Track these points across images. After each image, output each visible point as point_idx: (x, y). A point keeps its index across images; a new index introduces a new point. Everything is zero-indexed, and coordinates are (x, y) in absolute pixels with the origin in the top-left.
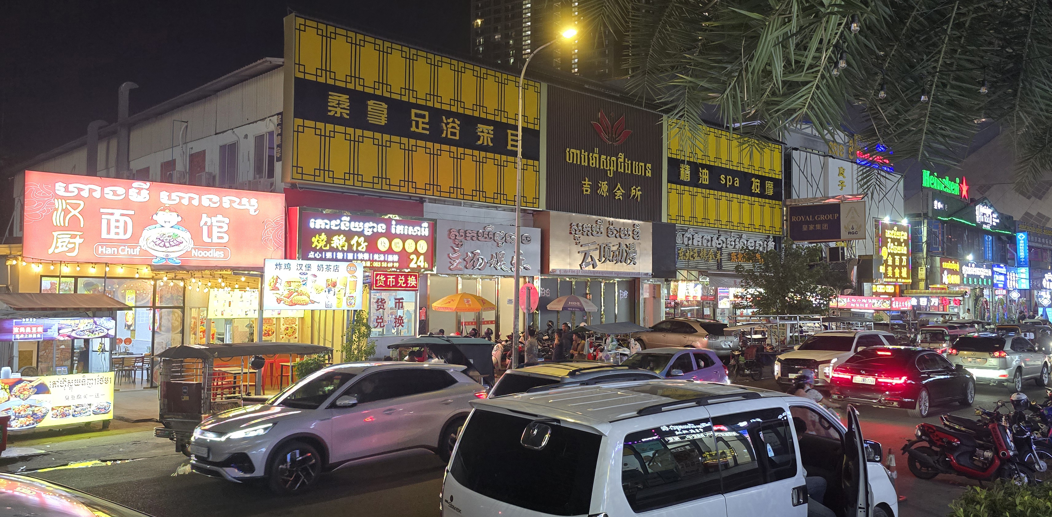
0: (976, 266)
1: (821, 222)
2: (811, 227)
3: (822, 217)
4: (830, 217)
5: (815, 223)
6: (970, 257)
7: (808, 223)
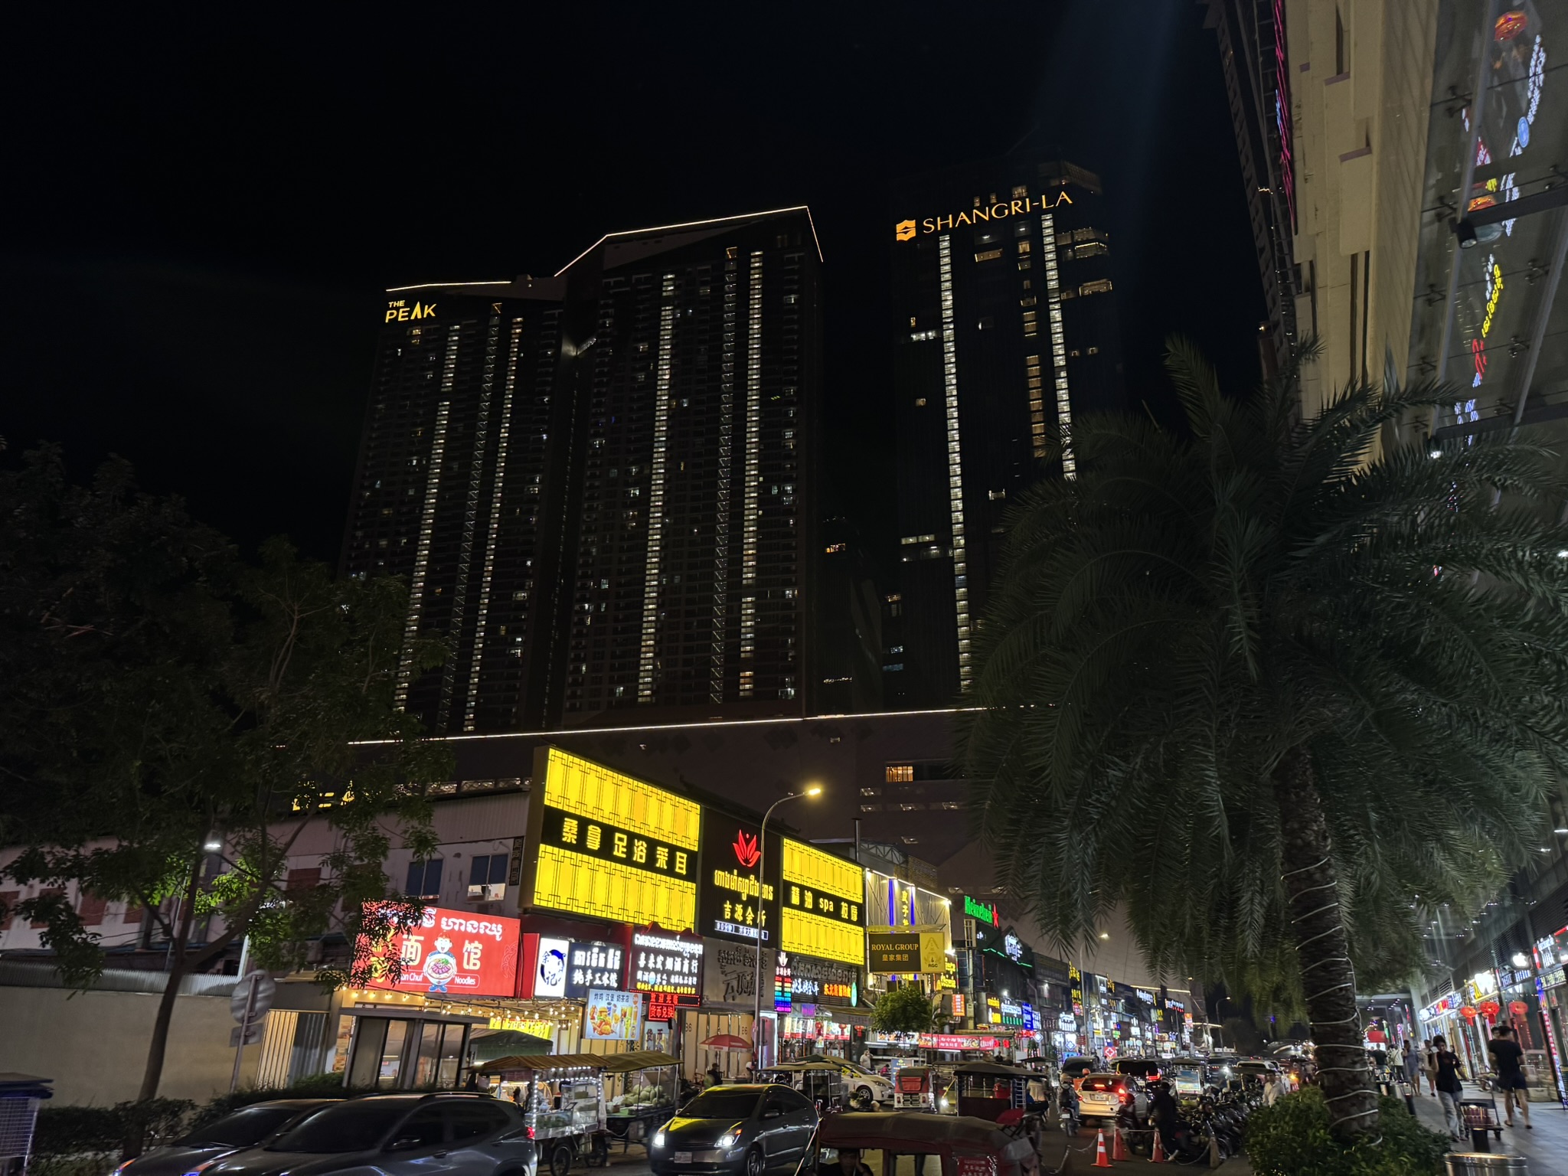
0: (1011, 1004)
1: (902, 952)
2: (892, 957)
3: (902, 947)
4: (910, 947)
5: (895, 952)
6: (1005, 993)
7: (888, 953)
